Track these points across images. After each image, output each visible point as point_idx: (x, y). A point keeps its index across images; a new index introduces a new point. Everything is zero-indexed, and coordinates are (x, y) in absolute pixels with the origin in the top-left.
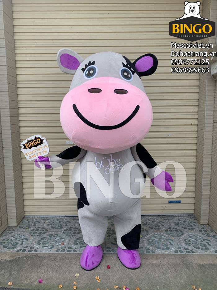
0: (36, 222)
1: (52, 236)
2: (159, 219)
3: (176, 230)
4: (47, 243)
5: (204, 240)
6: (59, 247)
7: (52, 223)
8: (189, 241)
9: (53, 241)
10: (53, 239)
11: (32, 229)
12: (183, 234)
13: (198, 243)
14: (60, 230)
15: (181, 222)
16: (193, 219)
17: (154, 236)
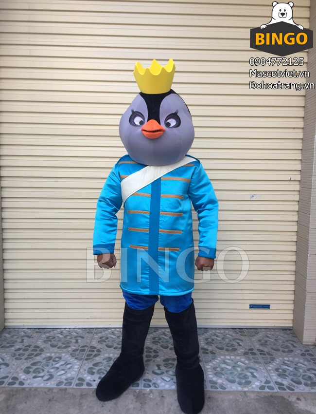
0: (23, 337)
1: (50, 360)
2: (234, 335)
3: (262, 353)
4: (41, 371)
5: (309, 370)
6: (61, 378)
7: (52, 339)
8: (284, 371)
9: (52, 368)
10: (52, 365)
11: (18, 347)
12: (273, 359)
13: (299, 374)
14: (65, 350)
15: (270, 340)
16: (291, 335)
17: (225, 362)
